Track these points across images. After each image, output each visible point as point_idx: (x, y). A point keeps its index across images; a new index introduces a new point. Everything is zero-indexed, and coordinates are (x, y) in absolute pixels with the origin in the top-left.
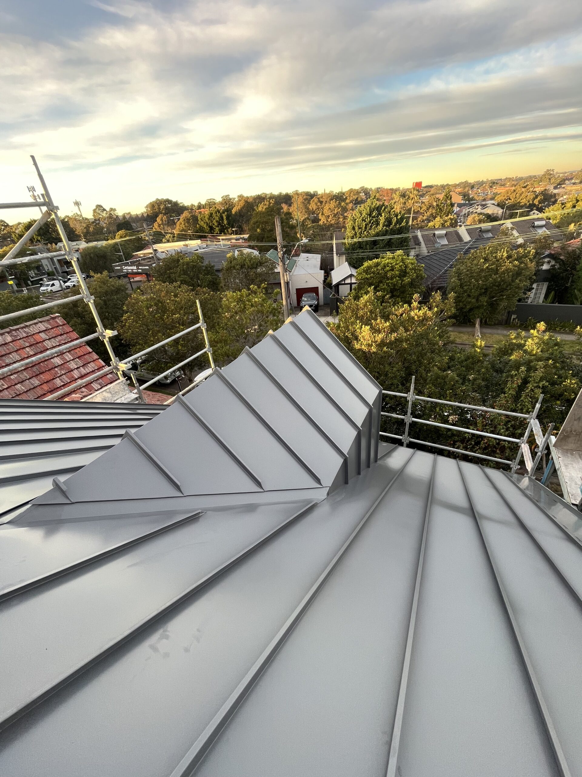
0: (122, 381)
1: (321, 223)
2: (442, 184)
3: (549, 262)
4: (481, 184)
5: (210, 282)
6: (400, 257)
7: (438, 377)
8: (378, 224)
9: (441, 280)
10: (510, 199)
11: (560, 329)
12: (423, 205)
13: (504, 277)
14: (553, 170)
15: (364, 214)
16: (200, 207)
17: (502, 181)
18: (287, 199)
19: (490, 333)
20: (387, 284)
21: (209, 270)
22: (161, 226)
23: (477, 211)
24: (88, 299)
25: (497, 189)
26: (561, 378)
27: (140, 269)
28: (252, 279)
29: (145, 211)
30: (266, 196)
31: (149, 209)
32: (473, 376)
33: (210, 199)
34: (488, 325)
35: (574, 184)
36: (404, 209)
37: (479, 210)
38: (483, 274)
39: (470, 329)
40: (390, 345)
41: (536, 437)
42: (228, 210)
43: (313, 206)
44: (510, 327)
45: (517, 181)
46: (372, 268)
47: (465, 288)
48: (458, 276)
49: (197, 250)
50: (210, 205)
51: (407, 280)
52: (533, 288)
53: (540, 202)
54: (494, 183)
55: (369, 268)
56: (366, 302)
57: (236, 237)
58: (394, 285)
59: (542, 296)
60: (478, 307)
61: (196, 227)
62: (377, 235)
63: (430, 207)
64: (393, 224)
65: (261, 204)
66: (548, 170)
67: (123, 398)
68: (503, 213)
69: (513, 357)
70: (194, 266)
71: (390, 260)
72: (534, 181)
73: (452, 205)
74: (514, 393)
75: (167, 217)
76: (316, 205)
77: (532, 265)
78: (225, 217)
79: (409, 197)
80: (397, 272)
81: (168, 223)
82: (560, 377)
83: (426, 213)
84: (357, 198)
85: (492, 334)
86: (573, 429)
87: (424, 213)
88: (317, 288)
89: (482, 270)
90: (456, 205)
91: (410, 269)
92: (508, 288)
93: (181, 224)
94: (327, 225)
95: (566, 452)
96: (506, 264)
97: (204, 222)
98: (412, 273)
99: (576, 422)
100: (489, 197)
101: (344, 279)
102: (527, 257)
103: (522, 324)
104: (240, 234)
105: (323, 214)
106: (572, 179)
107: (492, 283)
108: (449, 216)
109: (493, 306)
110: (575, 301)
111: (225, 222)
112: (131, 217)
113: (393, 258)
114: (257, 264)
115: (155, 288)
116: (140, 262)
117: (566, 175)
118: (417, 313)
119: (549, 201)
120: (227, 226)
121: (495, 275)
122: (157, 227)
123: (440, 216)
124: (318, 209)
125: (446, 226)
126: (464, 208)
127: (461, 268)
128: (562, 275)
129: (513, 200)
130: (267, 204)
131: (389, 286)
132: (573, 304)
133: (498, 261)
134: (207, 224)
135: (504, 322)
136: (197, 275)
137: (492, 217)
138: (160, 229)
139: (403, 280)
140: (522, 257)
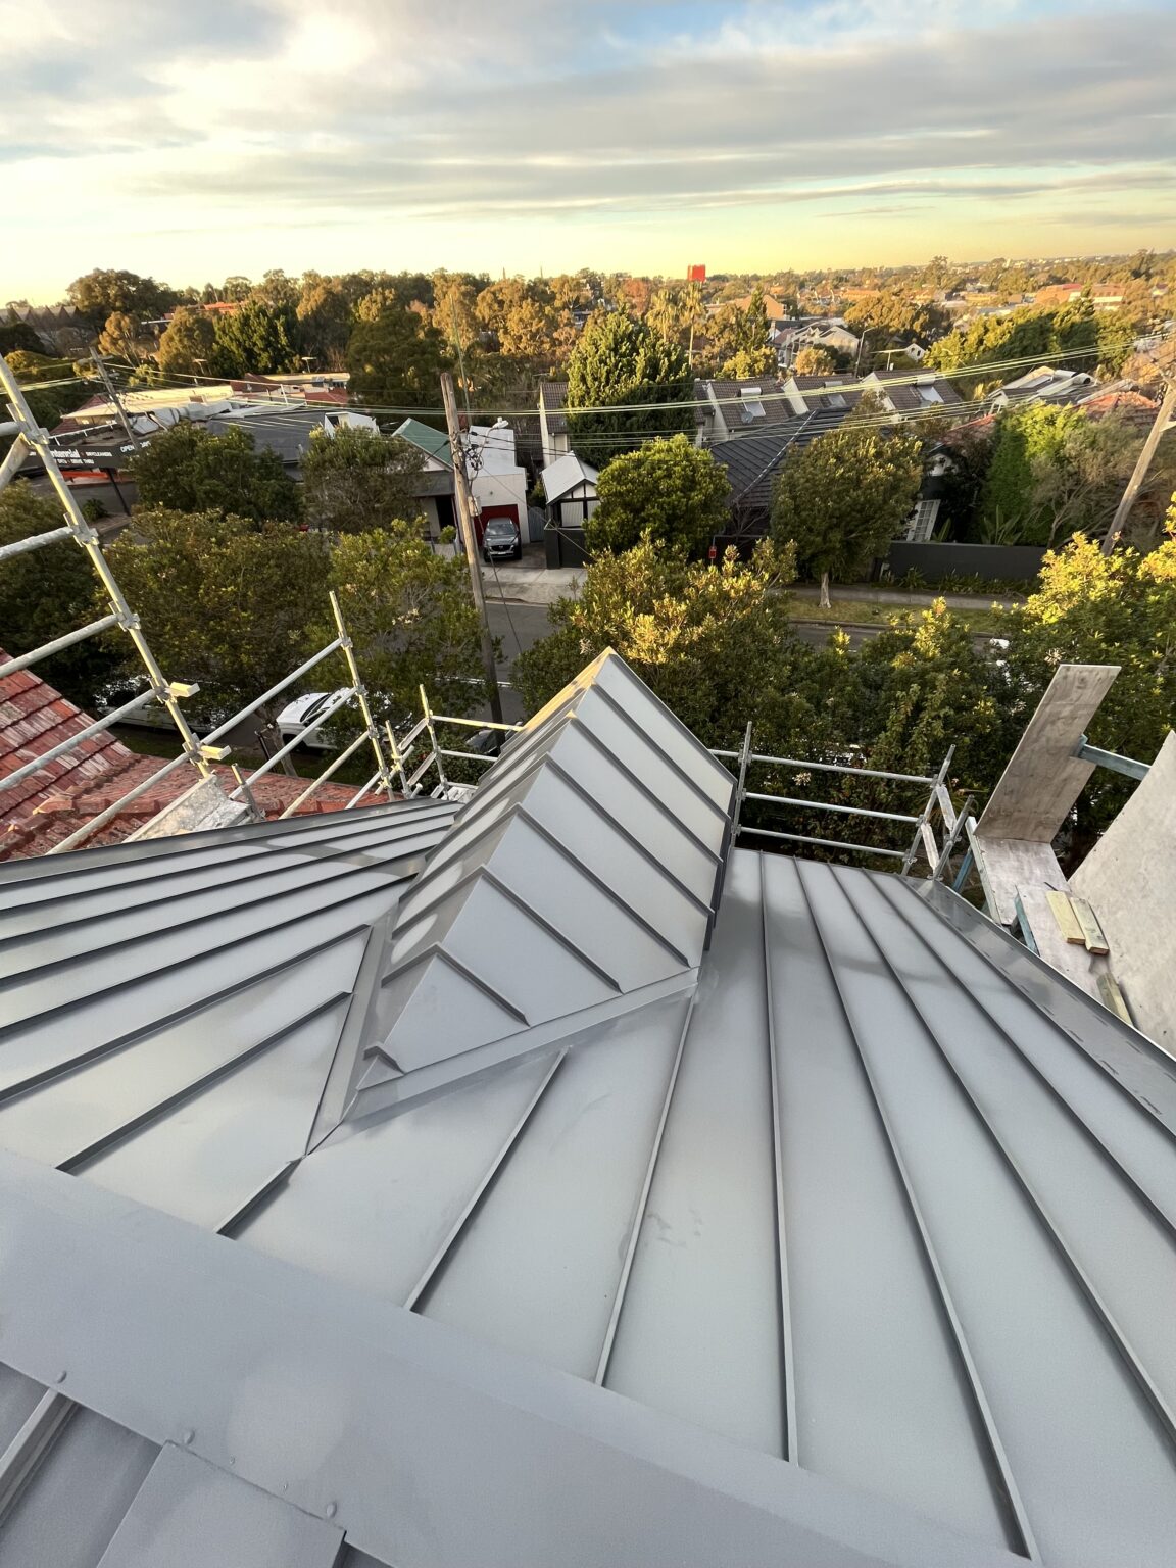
0: (211, 781)
1: (504, 351)
2: (745, 273)
3: (942, 462)
4: (817, 278)
5: (277, 495)
6: (683, 450)
7: (773, 705)
8: (632, 372)
9: (758, 494)
10: (871, 318)
11: (960, 589)
12: (711, 323)
13: (870, 494)
14: (946, 259)
15: (603, 349)
16: (211, 295)
17: (855, 276)
18: (420, 288)
19: (845, 600)
20: (661, 507)
21: (272, 467)
22: (120, 342)
23: (812, 339)
24: (127, 623)
25: (848, 294)
26: (971, 698)
27: (90, 458)
28: (375, 491)
29: (68, 298)
30: (372, 279)
31: (79, 296)
32: (832, 699)
33: (236, 278)
34: (841, 583)
35: (980, 290)
36: (675, 328)
37: (817, 339)
38: (835, 489)
39: (810, 593)
40: (690, 649)
41: (945, 816)
42: (288, 311)
43: (482, 311)
44: (879, 586)
45: (884, 278)
46: (629, 472)
47: (804, 514)
48: (790, 491)
49: (227, 411)
50: (236, 292)
51: (697, 497)
52: (916, 512)
53: (923, 328)
54: (841, 279)
55: (623, 470)
57: (314, 378)
58: (674, 508)
59: (931, 526)
60: (826, 553)
61: (211, 348)
62: (633, 397)
63: (725, 327)
64: (662, 374)
65: (364, 299)
66: (936, 258)
67: (216, 814)
68: (859, 346)
69: (896, 663)
70: (232, 456)
71: (662, 455)
72: (912, 280)
73: (767, 325)
74: (901, 730)
75: (133, 321)
76: (490, 308)
77: (917, 472)
78: (281, 329)
79: (685, 305)
80: (678, 481)
81: (137, 334)
82: (969, 696)
83: (718, 340)
84: (578, 298)
85: (849, 601)
86: (1003, 807)
87: (713, 340)
88: (515, 506)
89: (833, 481)
90: (773, 324)
91: (702, 475)
92: (877, 516)
93: (172, 339)
94: (518, 356)
95: (991, 842)
96: (874, 469)
97: (231, 339)
98: (705, 482)
99: (1007, 797)
100: (834, 308)
101: (571, 491)
102: (907, 455)
103: (897, 582)
104: (322, 371)
105: (506, 332)
106: (976, 280)
107: (850, 506)
108: (763, 350)
109: (851, 548)
110: (983, 537)
111: (283, 340)
112: (31, 313)
113: (669, 450)
114: (383, 457)
115: (168, 525)
116: (88, 440)
117: (967, 271)
118: (736, 585)
119: (939, 326)
120: (287, 349)
121: (854, 490)
122: (108, 345)
123: (745, 349)
124: (495, 317)
125: (757, 370)
126: (788, 332)
127: (797, 475)
128: (962, 487)
129: (876, 320)
130: (378, 301)
131: (663, 509)
132: (982, 543)
133: (859, 462)
134: (239, 345)
135: (868, 577)
136: (243, 476)
137: (840, 353)
138: (118, 350)
139: (690, 495)
140: (900, 455)
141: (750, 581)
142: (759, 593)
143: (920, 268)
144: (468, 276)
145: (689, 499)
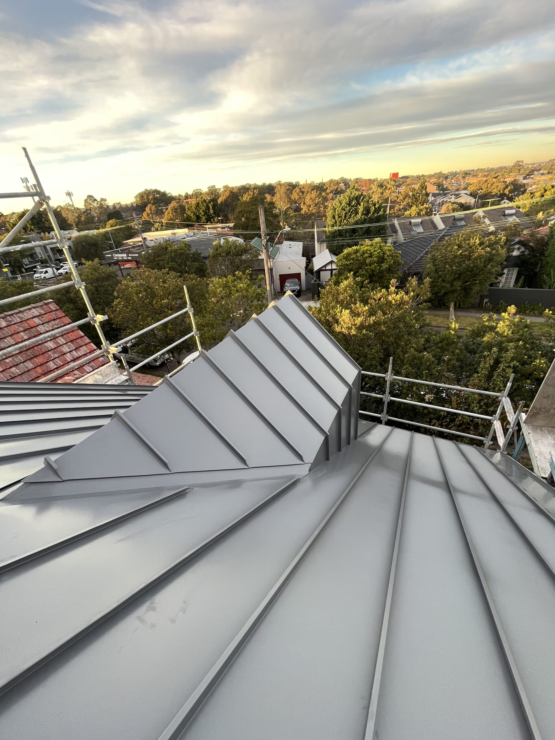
0: (113, 364)
1: (303, 212)
2: (418, 174)
3: (519, 249)
4: (454, 175)
5: (197, 268)
6: (378, 245)
7: (414, 358)
8: (357, 213)
9: (417, 266)
10: (482, 189)
11: (530, 312)
12: (400, 195)
13: (477, 262)
14: (522, 162)
15: (344, 203)
16: (187, 197)
17: (474, 172)
18: (270, 189)
19: (463, 316)
20: (366, 270)
21: (197, 257)
22: (150, 215)
23: (451, 200)
24: (79, 285)
25: (470, 180)
27: (130, 257)
28: (238, 266)
29: (135, 201)
30: (250, 187)
31: (138, 199)
32: (447, 357)
33: (197, 190)
34: (462, 308)
35: (542, 174)
36: (382, 198)
37: (453, 199)
38: (457, 260)
39: (444, 313)
40: (369, 327)
41: (507, 414)
42: (214, 200)
43: (295, 196)
44: (483, 310)
45: (488, 172)
46: (351, 255)
47: (440, 273)
48: (433, 262)
49: (185, 238)
50: (196, 195)
51: (385, 266)
52: (504, 273)
53: (510, 192)
54: (467, 174)
55: (349, 254)
56: (346, 287)
57: (222, 226)
58: (373, 271)
59: (513, 281)
60: (452, 292)
61: (183, 216)
62: (356, 223)
63: (406, 196)
64: (371, 213)
65: (245, 194)
66: (517, 161)
67: (114, 380)
68: (475, 202)
69: (485, 339)
70: (181, 253)
71: (368, 247)
72: (505, 172)
73: (427, 195)
74: (487, 373)
75: (156, 207)
76: (298, 195)
77: (503, 252)
78: (211, 207)
79: (386, 187)
80: (375, 259)
81: (157, 212)
82: (530, 357)
83: (403, 202)
84: (337, 188)
85: (466, 317)
86: (543, 407)
87: (400, 202)
88: (300, 274)
89: (456, 257)
90: (431, 195)
91: (387, 256)
92: (481, 273)
93: (169, 213)
94: (309, 214)
95: (537, 428)
96: (479, 250)
97: (191, 212)
98: (389, 259)
99: (545, 400)
100: (462, 187)
101: (325, 266)
102: (498, 244)
103: (493, 308)
104: (226, 223)
105: (304, 204)
106: (540, 170)
107: (465, 269)
108: (425, 205)
109: (466, 290)
110: (544, 286)
111: (211, 211)
112: (121, 207)
113: (372, 245)
114: (242, 252)
115: (145, 274)
116: (130, 250)
117: (535, 166)
118: (394, 297)
119: (519, 191)
120: (213, 215)
121: (467, 261)
122: (146, 217)
123: (416, 205)
124: (300, 198)
125: (422, 214)
126: (439, 198)
127: (436, 255)
128: (531, 260)
129: (484, 189)
130: (251, 194)
131: (368, 272)
132: (542, 288)
133: (471, 247)
134: (194, 214)
135: (477, 305)
136: (185, 262)
137: (465, 206)
138: (149, 218)
139: (381, 266)
140: (493, 244)
141: (403, 296)
142: (408, 303)
143: (508, 166)
144: (290, 183)
145: (381, 267)
